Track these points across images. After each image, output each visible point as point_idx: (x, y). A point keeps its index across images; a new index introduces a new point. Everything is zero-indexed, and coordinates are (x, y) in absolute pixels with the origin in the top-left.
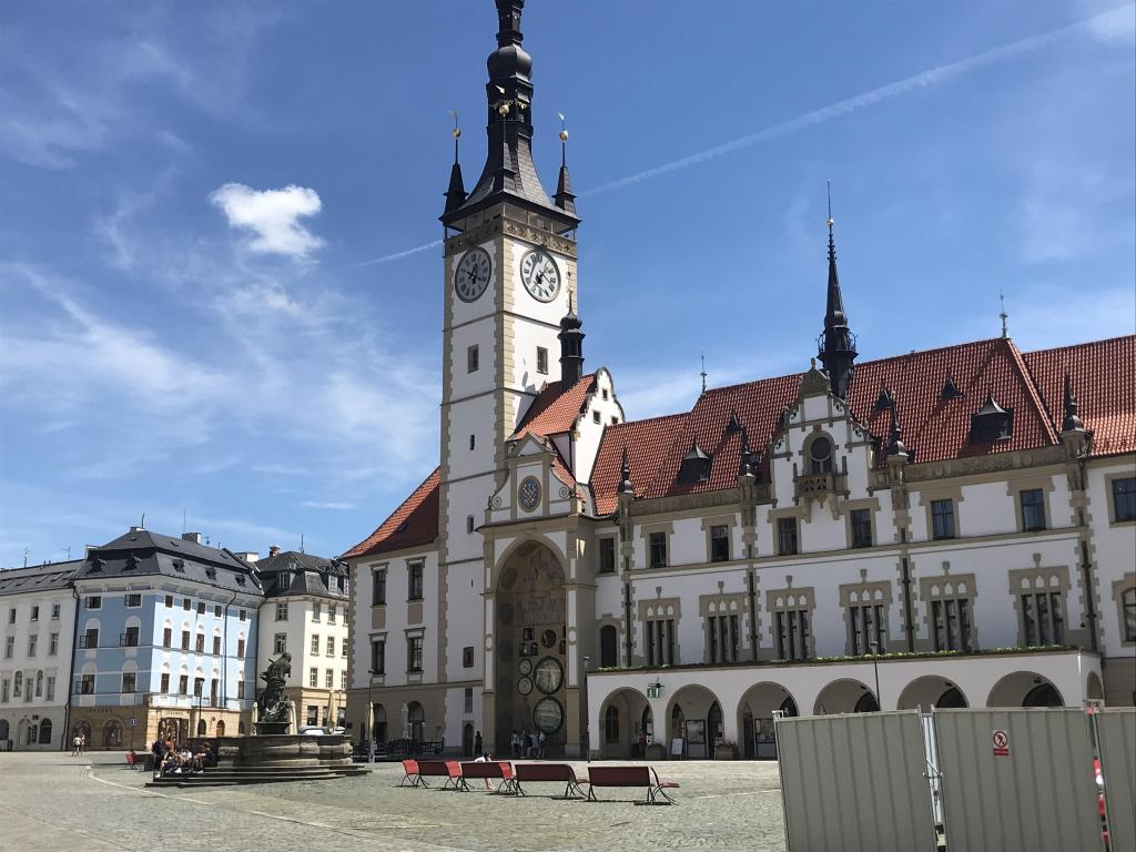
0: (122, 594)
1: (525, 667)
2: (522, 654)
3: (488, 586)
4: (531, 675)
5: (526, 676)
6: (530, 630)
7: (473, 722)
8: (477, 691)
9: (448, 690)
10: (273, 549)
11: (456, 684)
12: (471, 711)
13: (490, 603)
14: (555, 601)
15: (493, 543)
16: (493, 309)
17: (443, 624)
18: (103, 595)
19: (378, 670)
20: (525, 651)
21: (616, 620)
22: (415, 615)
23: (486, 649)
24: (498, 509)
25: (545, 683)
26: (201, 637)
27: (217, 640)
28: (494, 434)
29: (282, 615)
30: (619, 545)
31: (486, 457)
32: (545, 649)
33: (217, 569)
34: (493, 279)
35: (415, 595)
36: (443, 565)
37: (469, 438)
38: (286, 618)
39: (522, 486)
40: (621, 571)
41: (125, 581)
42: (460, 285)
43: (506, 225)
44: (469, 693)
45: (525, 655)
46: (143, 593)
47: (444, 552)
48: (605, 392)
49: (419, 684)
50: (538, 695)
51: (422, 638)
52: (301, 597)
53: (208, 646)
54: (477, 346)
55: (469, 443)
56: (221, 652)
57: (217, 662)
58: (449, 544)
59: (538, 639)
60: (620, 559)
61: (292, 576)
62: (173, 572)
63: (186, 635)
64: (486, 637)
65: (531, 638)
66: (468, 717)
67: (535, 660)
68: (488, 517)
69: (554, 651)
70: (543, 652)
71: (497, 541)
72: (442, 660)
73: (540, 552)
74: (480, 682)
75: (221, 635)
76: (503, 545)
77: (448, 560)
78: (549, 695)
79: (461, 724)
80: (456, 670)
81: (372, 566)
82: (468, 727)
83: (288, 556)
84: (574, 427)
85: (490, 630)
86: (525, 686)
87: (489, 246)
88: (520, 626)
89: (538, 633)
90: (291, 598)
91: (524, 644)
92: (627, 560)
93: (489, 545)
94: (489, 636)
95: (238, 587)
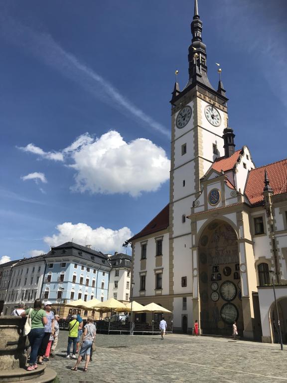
0: (59, 263)
1: (215, 287)
2: (212, 280)
3: (194, 243)
4: (218, 291)
5: (215, 291)
6: (216, 267)
7: (187, 315)
8: (189, 299)
9: (174, 298)
10: (116, 253)
11: (178, 295)
12: (186, 309)
13: (195, 253)
14: (230, 251)
15: (196, 223)
16: (193, 127)
17: (171, 266)
18: (54, 263)
19: (143, 288)
20: (214, 278)
21: (268, 260)
22: (159, 263)
23: (193, 277)
24: (197, 207)
25: (226, 295)
26: (88, 280)
27: (94, 282)
28: (194, 177)
29: (117, 275)
30: (266, 220)
31: (191, 188)
32: (226, 277)
33: (95, 257)
34: (193, 115)
35: (159, 253)
36: (171, 239)
37: (183, 182)
38: (118, 276)
39: (210, 194)
40: (268, 233)
41: (61, 258)
42: (178, 123)
43: (198, 94)
44: (185, 300)
45: (214, 280)
46: (67, 262)
47: (171, 233)
48: (247, 156)
49: (161, 295)
50: (222, 302)
51: (162, 273)
52: (123, 268)
53: (90, 283)
54: (186, 144)
55: (183, 184)
56: (95, 286)
57: (93, 289)
58: (173, 229)
59: (221, 272)
60: (267, 227)
61: (121, 261)
62: (78, 255)
63: (82, 279)
64: (193, 270)
65: (217, 271)
66: (184, 312)
67: (220, 282)
68: (193, 212)
69: (231, 278)
70: (224, 278)
71: (198, 222)
72: (171, 283)
73: (220, 227)
74: (191, 294)
75: (95, 280)
76: (200, 224)
77: (173, 236)
78: (229, 302)
79: (181, 315)
80: (178, 288)
81: (141, 243)
82: (185, 318)
83: (120, 255)
84: (235, 167)
85: (196, 266)
86: (215, 297)
87: (191, 104)
88: (211, 265)
89: (221, 269)
90: (120, 268)
91: (213, 275)
92: (272, 227)
93: (194, 224)
94: (195, 269)
95: (102, 264)
